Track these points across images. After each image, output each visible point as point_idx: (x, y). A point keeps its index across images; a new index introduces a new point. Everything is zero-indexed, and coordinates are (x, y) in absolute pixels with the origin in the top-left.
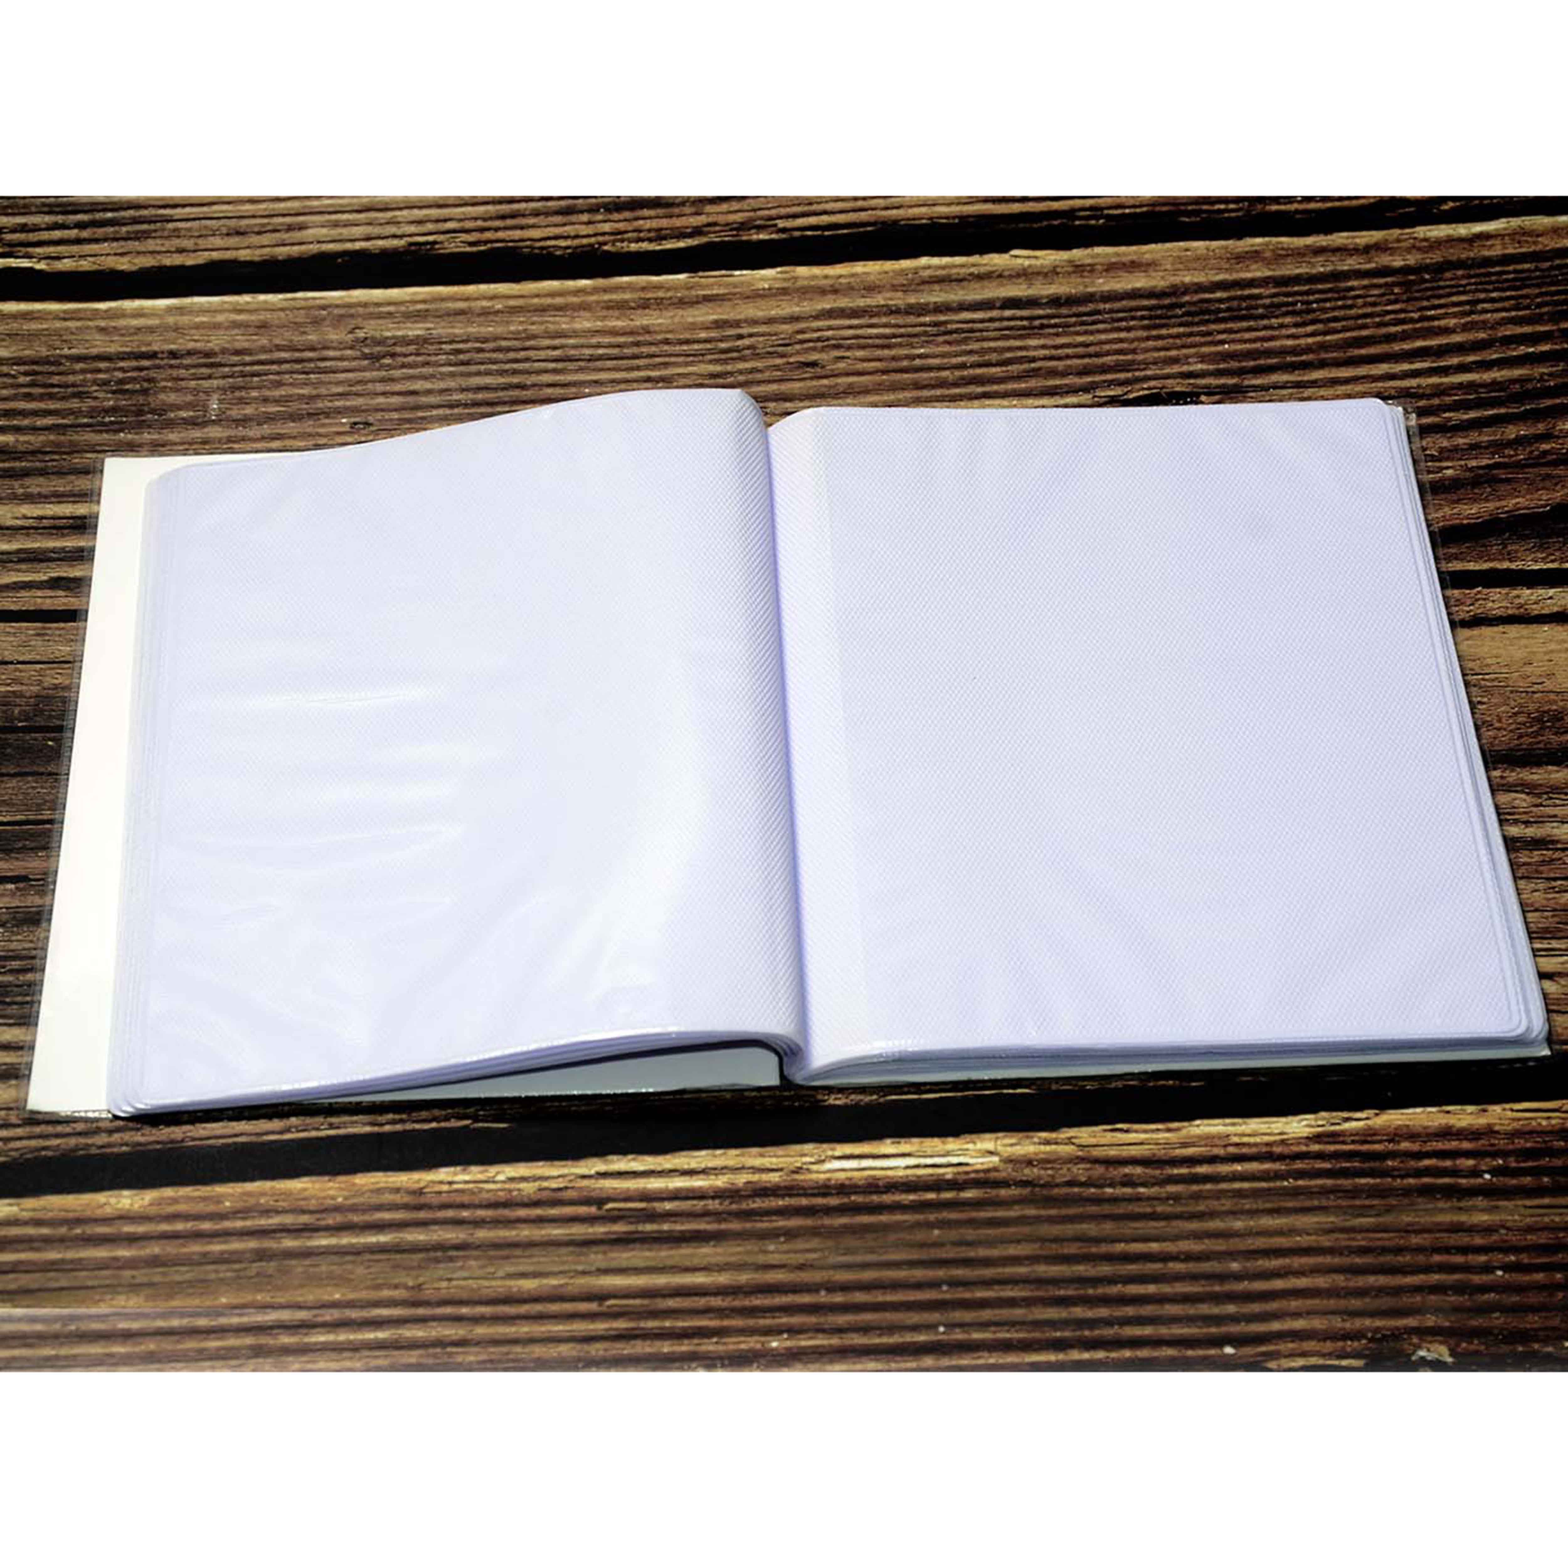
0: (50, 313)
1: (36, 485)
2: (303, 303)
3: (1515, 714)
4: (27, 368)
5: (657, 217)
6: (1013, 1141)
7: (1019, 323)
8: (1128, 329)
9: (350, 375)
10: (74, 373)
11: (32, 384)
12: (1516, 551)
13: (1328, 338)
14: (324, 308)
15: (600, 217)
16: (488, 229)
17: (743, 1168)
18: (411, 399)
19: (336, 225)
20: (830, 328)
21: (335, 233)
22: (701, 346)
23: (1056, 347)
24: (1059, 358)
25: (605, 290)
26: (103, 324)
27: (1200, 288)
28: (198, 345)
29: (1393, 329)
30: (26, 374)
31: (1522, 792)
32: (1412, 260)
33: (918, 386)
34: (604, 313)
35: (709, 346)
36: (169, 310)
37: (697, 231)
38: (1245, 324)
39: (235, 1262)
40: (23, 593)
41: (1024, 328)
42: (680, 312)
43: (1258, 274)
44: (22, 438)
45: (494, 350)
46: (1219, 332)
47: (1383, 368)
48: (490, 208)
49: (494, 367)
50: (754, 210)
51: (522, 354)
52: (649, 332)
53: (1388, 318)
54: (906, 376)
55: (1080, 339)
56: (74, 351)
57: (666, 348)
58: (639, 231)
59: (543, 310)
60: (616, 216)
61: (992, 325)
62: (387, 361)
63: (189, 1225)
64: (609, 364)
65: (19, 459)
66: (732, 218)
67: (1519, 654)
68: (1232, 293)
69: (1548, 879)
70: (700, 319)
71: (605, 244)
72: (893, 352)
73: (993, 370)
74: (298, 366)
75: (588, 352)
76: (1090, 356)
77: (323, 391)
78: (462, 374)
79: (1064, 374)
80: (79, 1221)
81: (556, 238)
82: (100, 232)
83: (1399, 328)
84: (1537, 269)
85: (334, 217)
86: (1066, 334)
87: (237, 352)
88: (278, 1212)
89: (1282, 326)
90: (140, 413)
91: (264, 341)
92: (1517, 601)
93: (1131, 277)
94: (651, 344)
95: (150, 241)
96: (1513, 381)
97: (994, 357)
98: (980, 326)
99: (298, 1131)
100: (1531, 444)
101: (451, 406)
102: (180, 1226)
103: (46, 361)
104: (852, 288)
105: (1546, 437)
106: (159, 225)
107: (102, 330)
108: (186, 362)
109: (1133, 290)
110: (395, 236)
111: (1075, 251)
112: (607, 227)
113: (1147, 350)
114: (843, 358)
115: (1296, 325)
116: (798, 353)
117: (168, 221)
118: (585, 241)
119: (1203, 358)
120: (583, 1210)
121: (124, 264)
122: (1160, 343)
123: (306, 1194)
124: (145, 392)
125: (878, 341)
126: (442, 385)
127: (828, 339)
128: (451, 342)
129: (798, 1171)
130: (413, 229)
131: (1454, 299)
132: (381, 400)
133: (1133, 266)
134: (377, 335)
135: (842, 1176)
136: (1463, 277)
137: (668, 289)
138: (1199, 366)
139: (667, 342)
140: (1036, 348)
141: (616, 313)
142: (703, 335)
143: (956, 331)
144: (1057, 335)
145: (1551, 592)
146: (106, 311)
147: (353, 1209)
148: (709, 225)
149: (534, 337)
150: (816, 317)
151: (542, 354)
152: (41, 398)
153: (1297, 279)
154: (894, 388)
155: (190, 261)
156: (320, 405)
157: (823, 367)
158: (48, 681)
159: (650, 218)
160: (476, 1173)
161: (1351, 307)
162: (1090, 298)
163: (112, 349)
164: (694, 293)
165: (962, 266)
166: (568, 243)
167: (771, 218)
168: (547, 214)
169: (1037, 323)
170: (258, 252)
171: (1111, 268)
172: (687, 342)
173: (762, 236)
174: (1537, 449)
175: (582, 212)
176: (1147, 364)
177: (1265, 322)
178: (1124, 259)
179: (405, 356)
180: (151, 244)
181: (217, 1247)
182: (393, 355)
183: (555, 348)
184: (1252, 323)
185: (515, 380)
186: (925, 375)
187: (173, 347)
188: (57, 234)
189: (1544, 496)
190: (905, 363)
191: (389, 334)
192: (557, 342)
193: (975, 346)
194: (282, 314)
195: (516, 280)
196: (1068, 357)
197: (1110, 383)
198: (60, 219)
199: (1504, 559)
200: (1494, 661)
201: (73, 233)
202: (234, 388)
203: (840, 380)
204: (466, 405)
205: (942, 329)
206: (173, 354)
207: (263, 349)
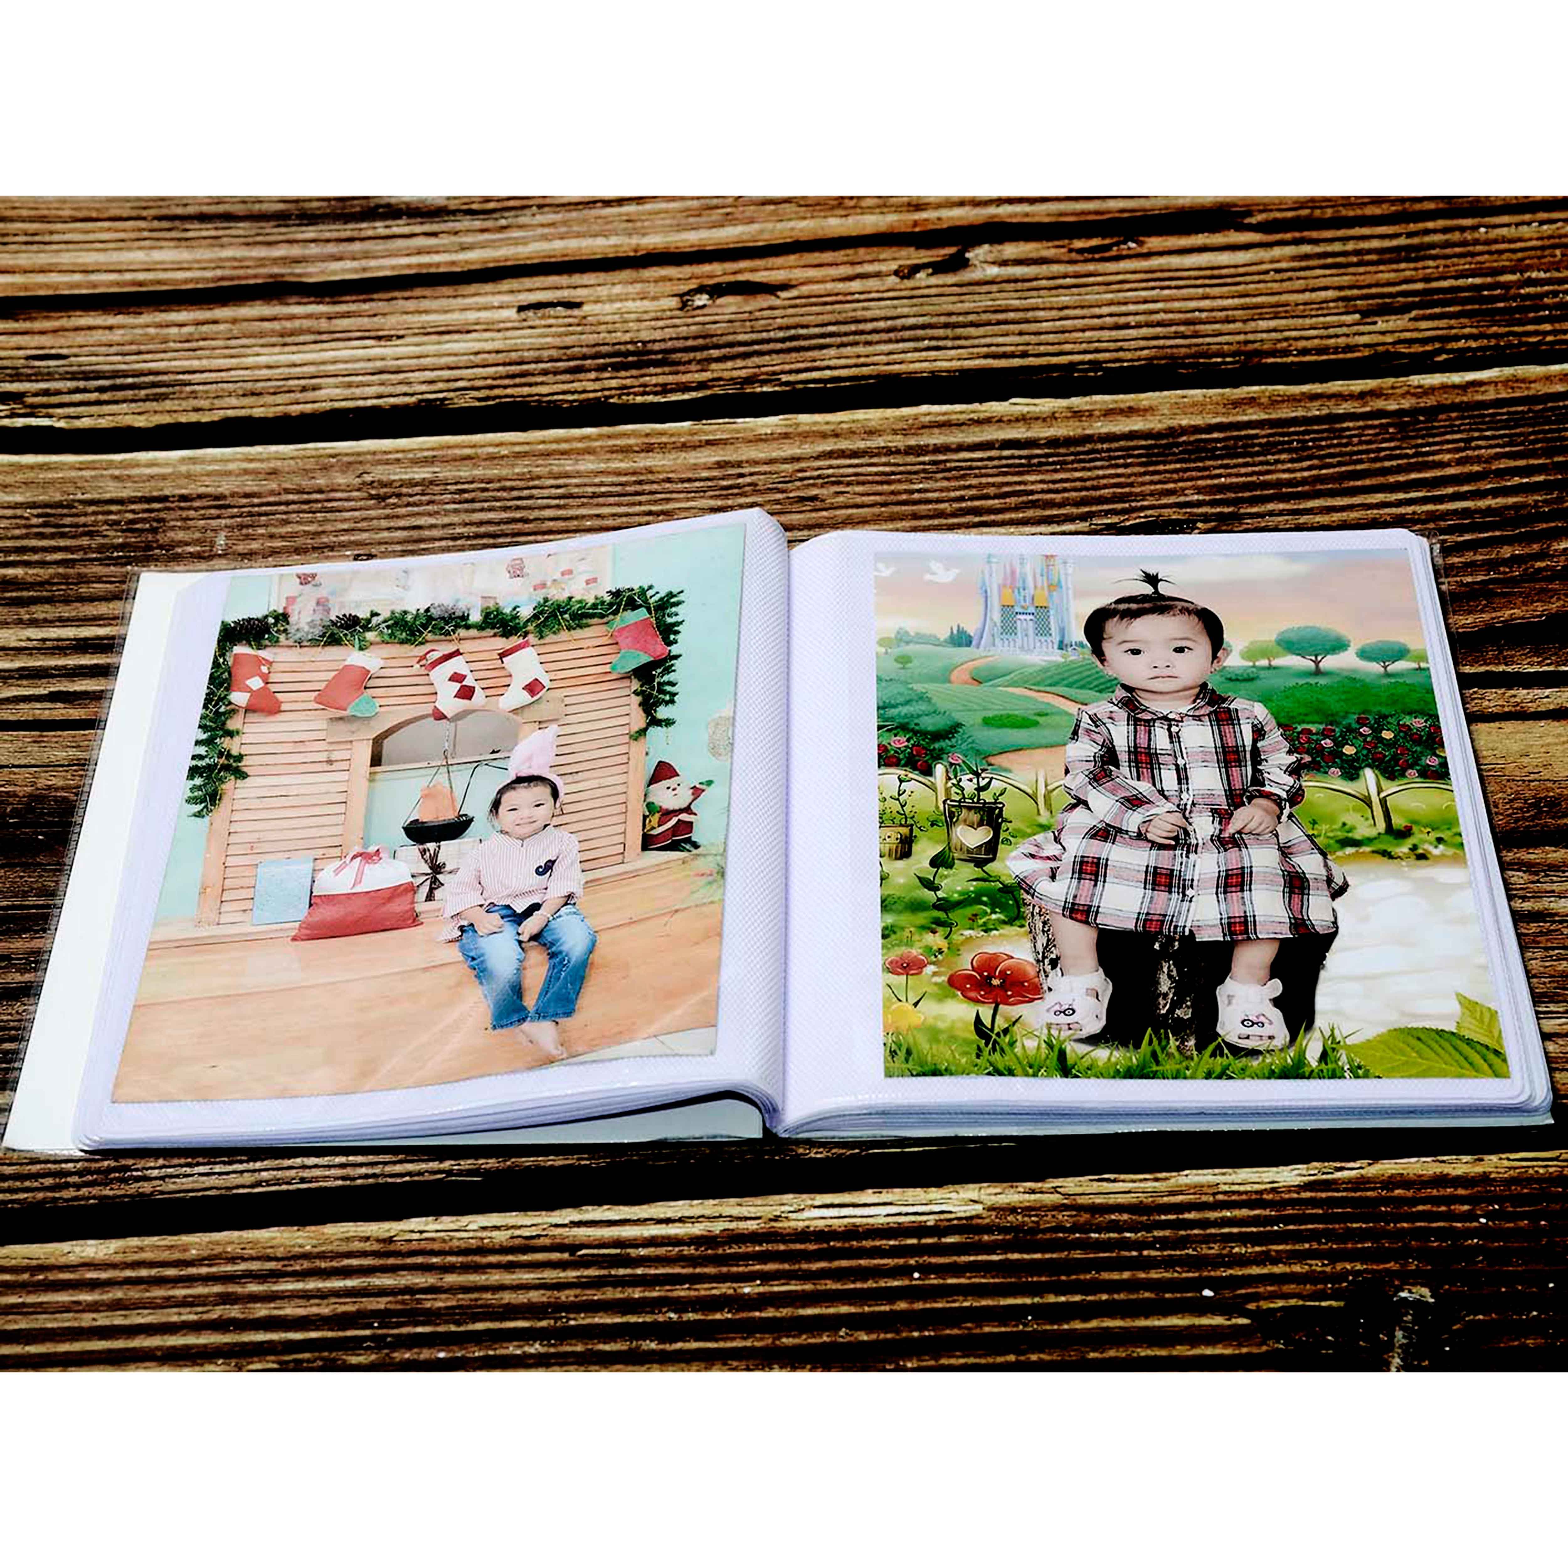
0: (64, 464)
1: (40, 611)
2: (314, 453)
3: (1511, 801)
4: (40, 511)
5: (664, 374)
6: (998, 1190)
7: (1017, 461)
8: (1126, 466)
9: (357, 514)
10: (86, 514)
11: (45, 525)
12: (1512, 656)
13: (1324, 472)
14: (333, 456)
15: (607, 375)
16: (498, 387)
17: (721, 1216)
18: (415, 534)
19: (349, 385)
20: (830, 467)
21: (348, 392)
22: (702, 484)
23: (1054, 482)
24: (1057, 491)
25: (609, 437)
26: (117, 472)
27: (1196, 429)
28: (209, 490)
29: (1387, 464)
30: (38, 516)
31: (1519, 870)
32: (1406, 404)
33: (915, 516)
34: (608, 456)
35: (710, 484)
36: (183, 460)
37: (702, 385)
38: (1240, 460)
39: (198, 1305)
40: (22, 706)
41: (1021, 465)
42: (683, 455)
43: (1254, 417)
44: (31, 571)
45: (498, 490)
46: (1215, 468)
47: (1379, 497)
48: (500, 369)
49: (498, 504)
50: (759, 367)
51: (526, 493)
52: (651, 472)
53: (1382, 454)
54: (904, 508)
55: (1078, 475)
56: (87, 496)
57: (668, 485)
58: (645, 385)
59: (548, 454)
60: (623, 374)
61: (990, 464)
62: (393, 500)
63: (153, 1272)
64: (611, 500)
65: (28, 590)
66: (735, 374)
67: (1515, 747)
68: (1228, 434)
69: (1546, 949)
70: (703, 460)
71: (612, 397)
72: (892, 487)
73: (990, 502)
74: (305, 507)
75: (590, 490)
76: (1087, 489)
77: (329, 527)
78: (467, 511)
79: (1061, 505)
80: (42, 1268)
81: (564, 393)
82: (120, 395)
83: (1394, 463)
84: (1530, 411)
85: (347, 379)
86: (1063, 470)
87: (247, 495)
88: (244, 1259)
89: (1277, 462)
90: (149, 548)
91: (274, 486)
92: (1513, 700)
93: (1128, 420)
94: (653, 482)
95: (168, 402)
96: (1507, 507)
97: (992, 491)
98: (979, 464)
99: (268, 1185)
100: (1526, 563)
101: (454, 538)
102: (144, 1273)
103: (59, 505)
104: (854, 433)
105: (1542, 555)
106: (177, 388)
107: (116, 478)
108: (196, 504)
109: (1131, 432)
110: (405, 394)
111: (1073, 399)
112: (614, 383)
113: (1143, 484)
114: (843, 493)
115: (1292, 461)
116: (798, 488)
117: (186, 385)
118: (591, 395)
119: (1199, 490)
120: (555, 1256)
121: (141, 422)
122: (1156, 478)
123: (274, 1243)
124: (154, 531)
125: (877, 478)
126: (446, 520)
127: (829, 476)
128: (456, 483)
129: (776, 1219)
130: (424, 388)
131: (1448, 437)
132: (386, 534)
133: (1130, 411)
134: (384, 478)
135: (821, 1224)
136: (1457, 418)
137: (672, 435)
138: (1196, 497)
139: (669, 480)
140: (1033, 483)
141: (620, 456)
142: (705, 474)
143: (955, 469)
144: (1056, 471)
145: (1547, 692)
146: (121, 462)
147: (322, 1256)
148: (714, 380)
149: (539, 478)
150: (817, 458)
151: (546, 492)
152: (52, 536)
153: (1294, 421)
154: (892, 518)
155: (205, 418)
156: (325, 540)
157: (823, 501)
158: (42, 783)
159: (656, 375)
160: (447, 1222)
161: (1346, 445)
162: (1088, 439)
163: (125, 494)
164: (696, 438)
165: (961, 413)
166: (576, 397)
167: (774, 373)
168: (556, 373)
169: (1035, 461)
170: (273, 409)
171: (1108, 413)
172: (689, 480)
173: (765, 389)
174: (1532, 566)
175: (590, 371)
176: (1143, 496)
177: (1261, 458)
178: (1122, 406)
179: (411, 496)
180: (168, 405)
181: (180, 1292)
182: (399, 496)
183: (558, 487)
184: (1248, 459)
185: (518, 515)
186: (923, 507)
187: (184, 491)
188: (78, 397)
189: (1540, 607)
190: (904, 497)
191: (396, 477)
192: (561, 482)
193: (974, 482)
194: (292, 462)
195: (524, 429)
196: (1065, 490)
197: (1107, 513)
198: (81, 384)
199: (1499, 663)
200: (1490, 753)
201: (94, 396)
202: (241, 527)
203: (838, 512)
204: (468, 538)
205: (942, 466)
206: (184, 498)
207: (272, 493)
